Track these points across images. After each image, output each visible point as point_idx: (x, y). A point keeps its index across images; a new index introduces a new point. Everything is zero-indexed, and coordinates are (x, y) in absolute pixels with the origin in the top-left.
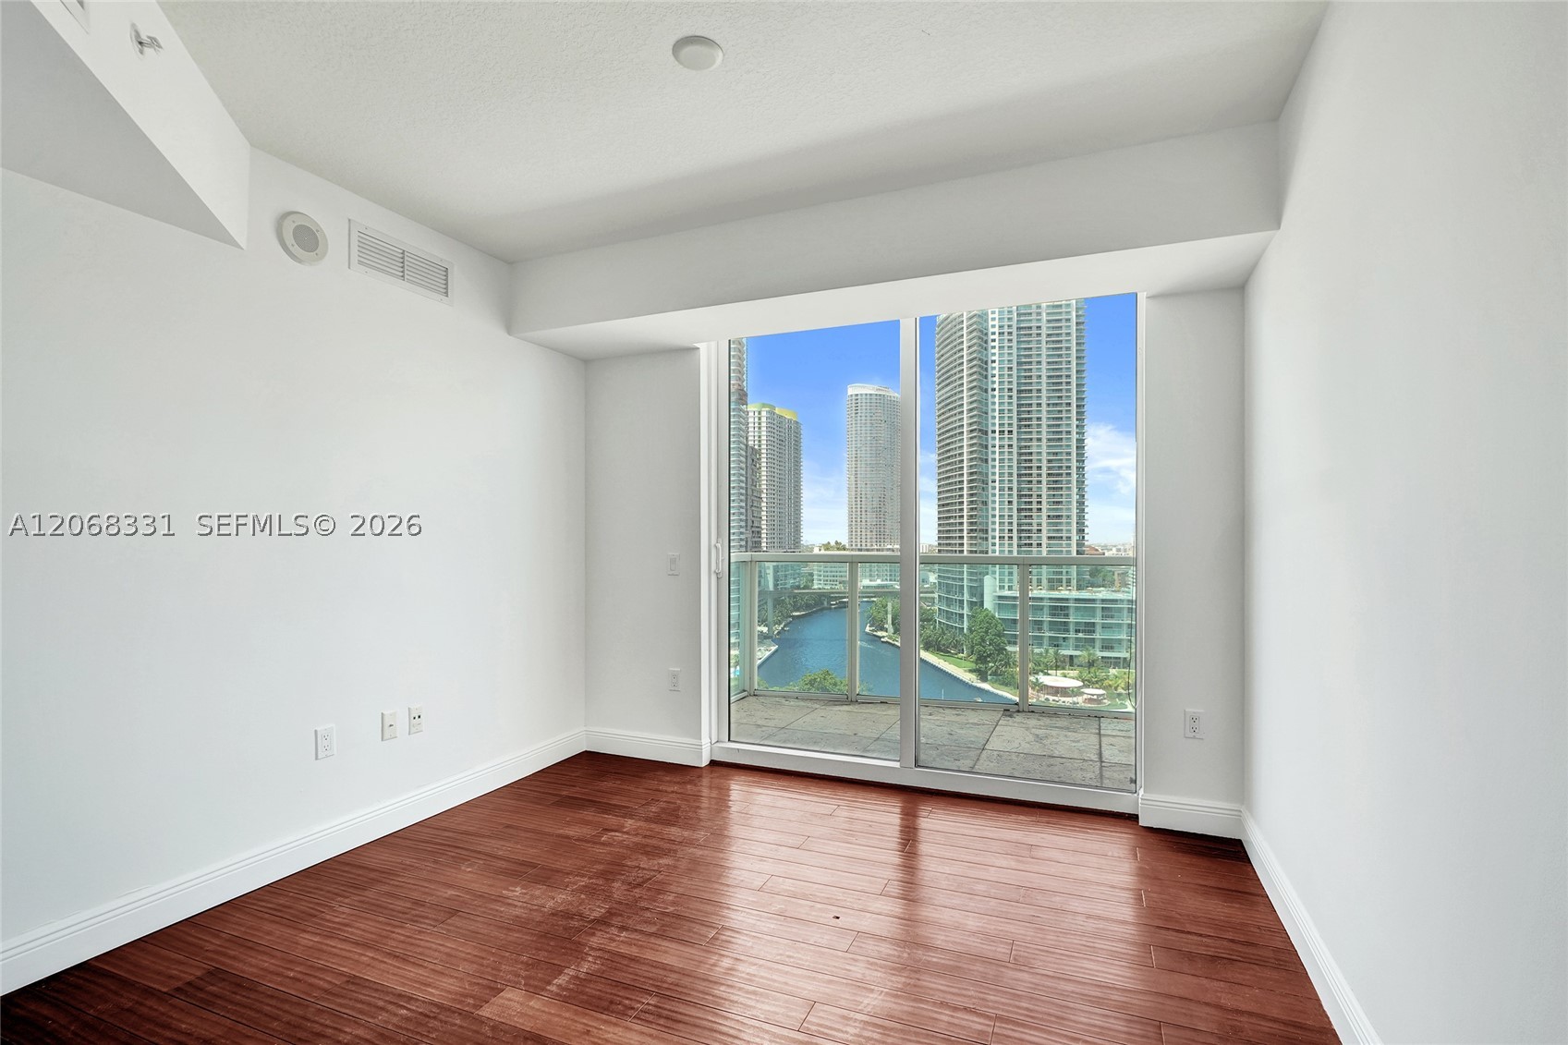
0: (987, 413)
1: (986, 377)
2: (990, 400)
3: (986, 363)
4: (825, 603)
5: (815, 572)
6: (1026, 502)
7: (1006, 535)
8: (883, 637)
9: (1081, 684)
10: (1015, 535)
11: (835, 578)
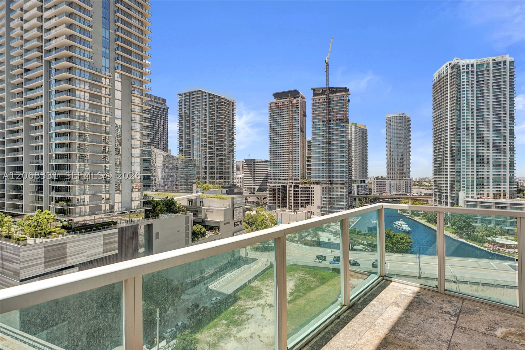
0: (460, 120)
1: (460, 104)
2: (462, 114)
3: (460, 98)
5: (372, 188)
6: (481, 159)
7: (470, 174)
8: (407, 216)
10: (475, 174)
11: (381, 191)
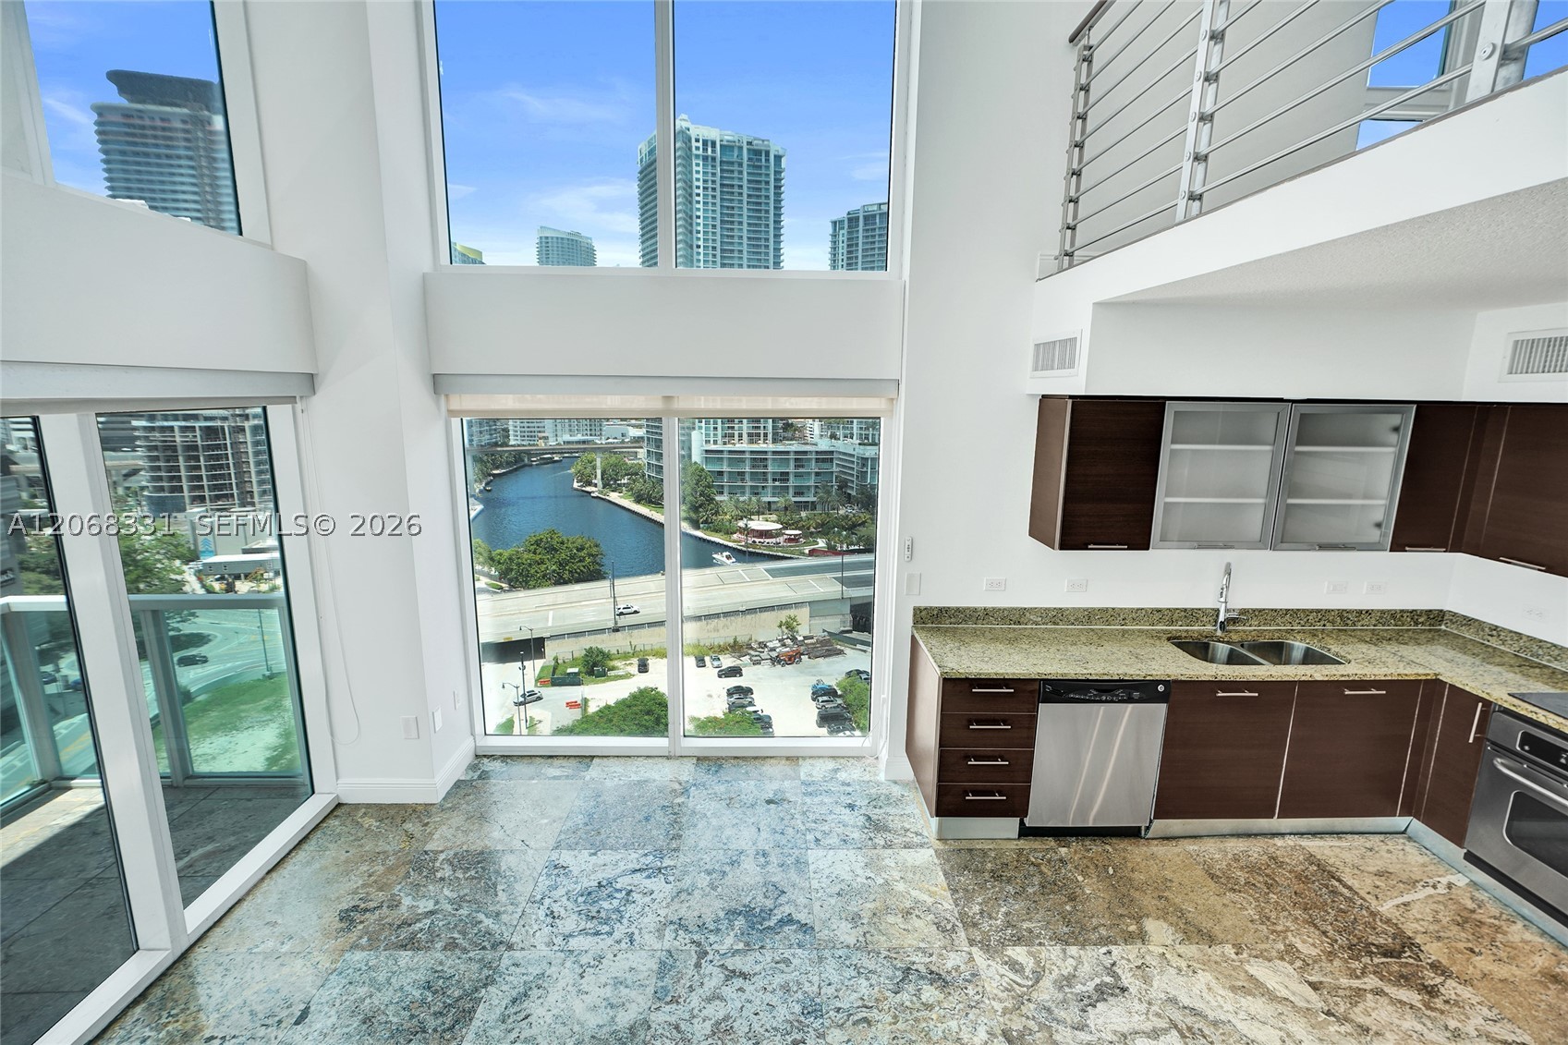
1: (691, 232)
3: (691, 217)
4: (526, 460)
5: (511, 428)
8: (593, 492)
9: (781, 526)
11: (533, 434)
